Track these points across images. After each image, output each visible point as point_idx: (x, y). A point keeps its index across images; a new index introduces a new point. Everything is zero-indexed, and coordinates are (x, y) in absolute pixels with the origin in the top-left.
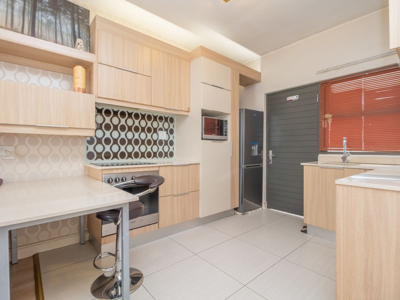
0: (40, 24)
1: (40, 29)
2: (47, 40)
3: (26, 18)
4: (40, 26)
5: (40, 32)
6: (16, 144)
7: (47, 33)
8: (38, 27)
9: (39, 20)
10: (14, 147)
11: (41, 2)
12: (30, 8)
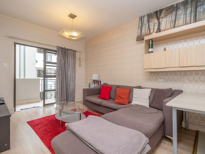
0: (199, 13)
1: (199, 16)
2: (203, 20)
3: (192, 15)
4: (199, 14)
5: (199, 17)
6: (188, 75)
7: (203, 15)
8: (198, 16)
9: (198, 11)
10: (187, 77)
11: (200, 1)
12: (194, 9)
